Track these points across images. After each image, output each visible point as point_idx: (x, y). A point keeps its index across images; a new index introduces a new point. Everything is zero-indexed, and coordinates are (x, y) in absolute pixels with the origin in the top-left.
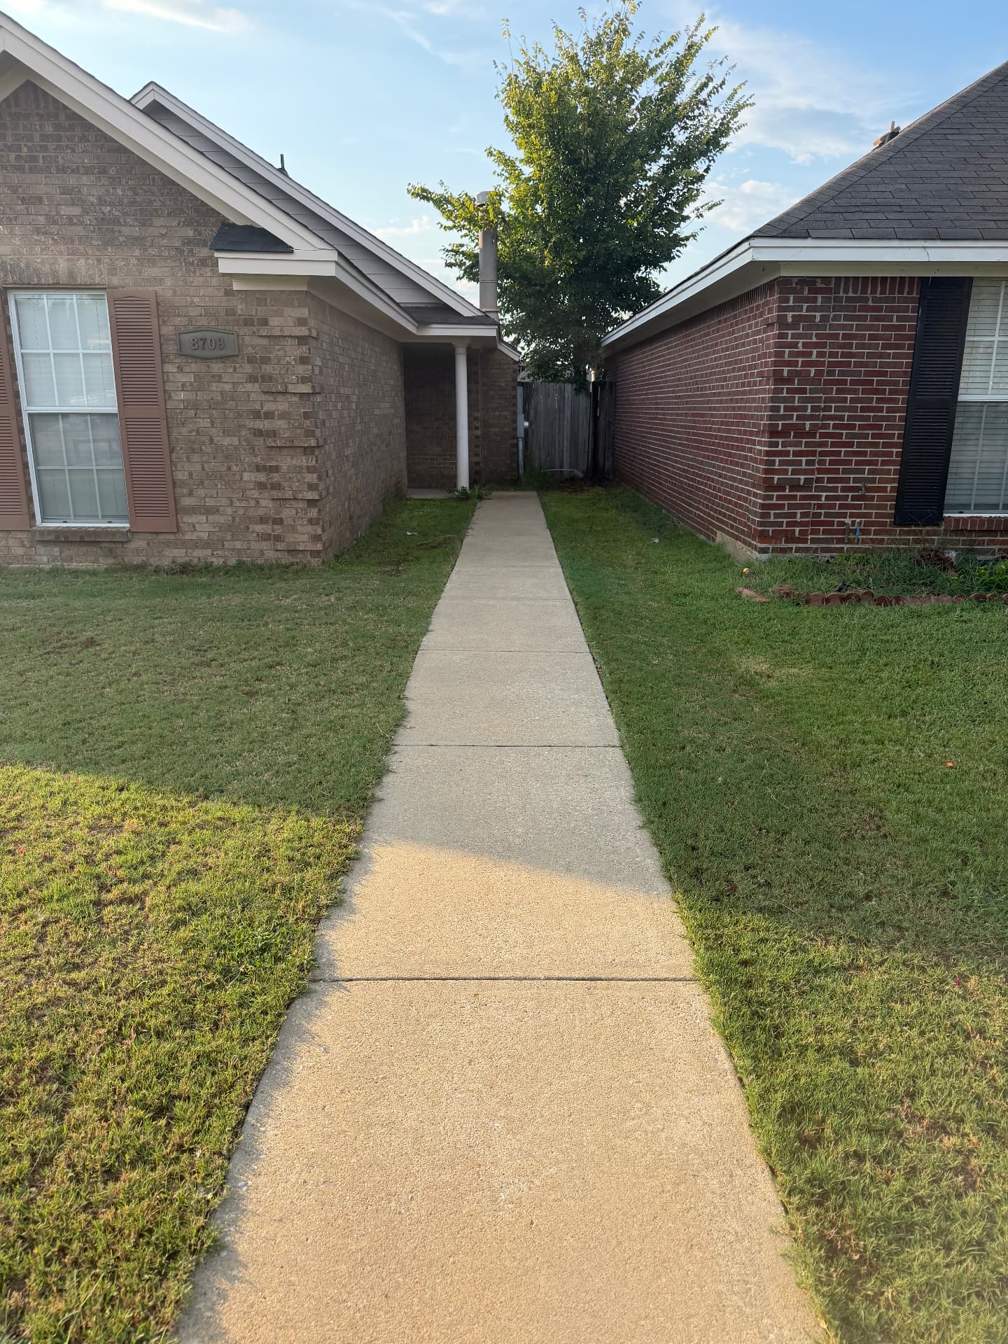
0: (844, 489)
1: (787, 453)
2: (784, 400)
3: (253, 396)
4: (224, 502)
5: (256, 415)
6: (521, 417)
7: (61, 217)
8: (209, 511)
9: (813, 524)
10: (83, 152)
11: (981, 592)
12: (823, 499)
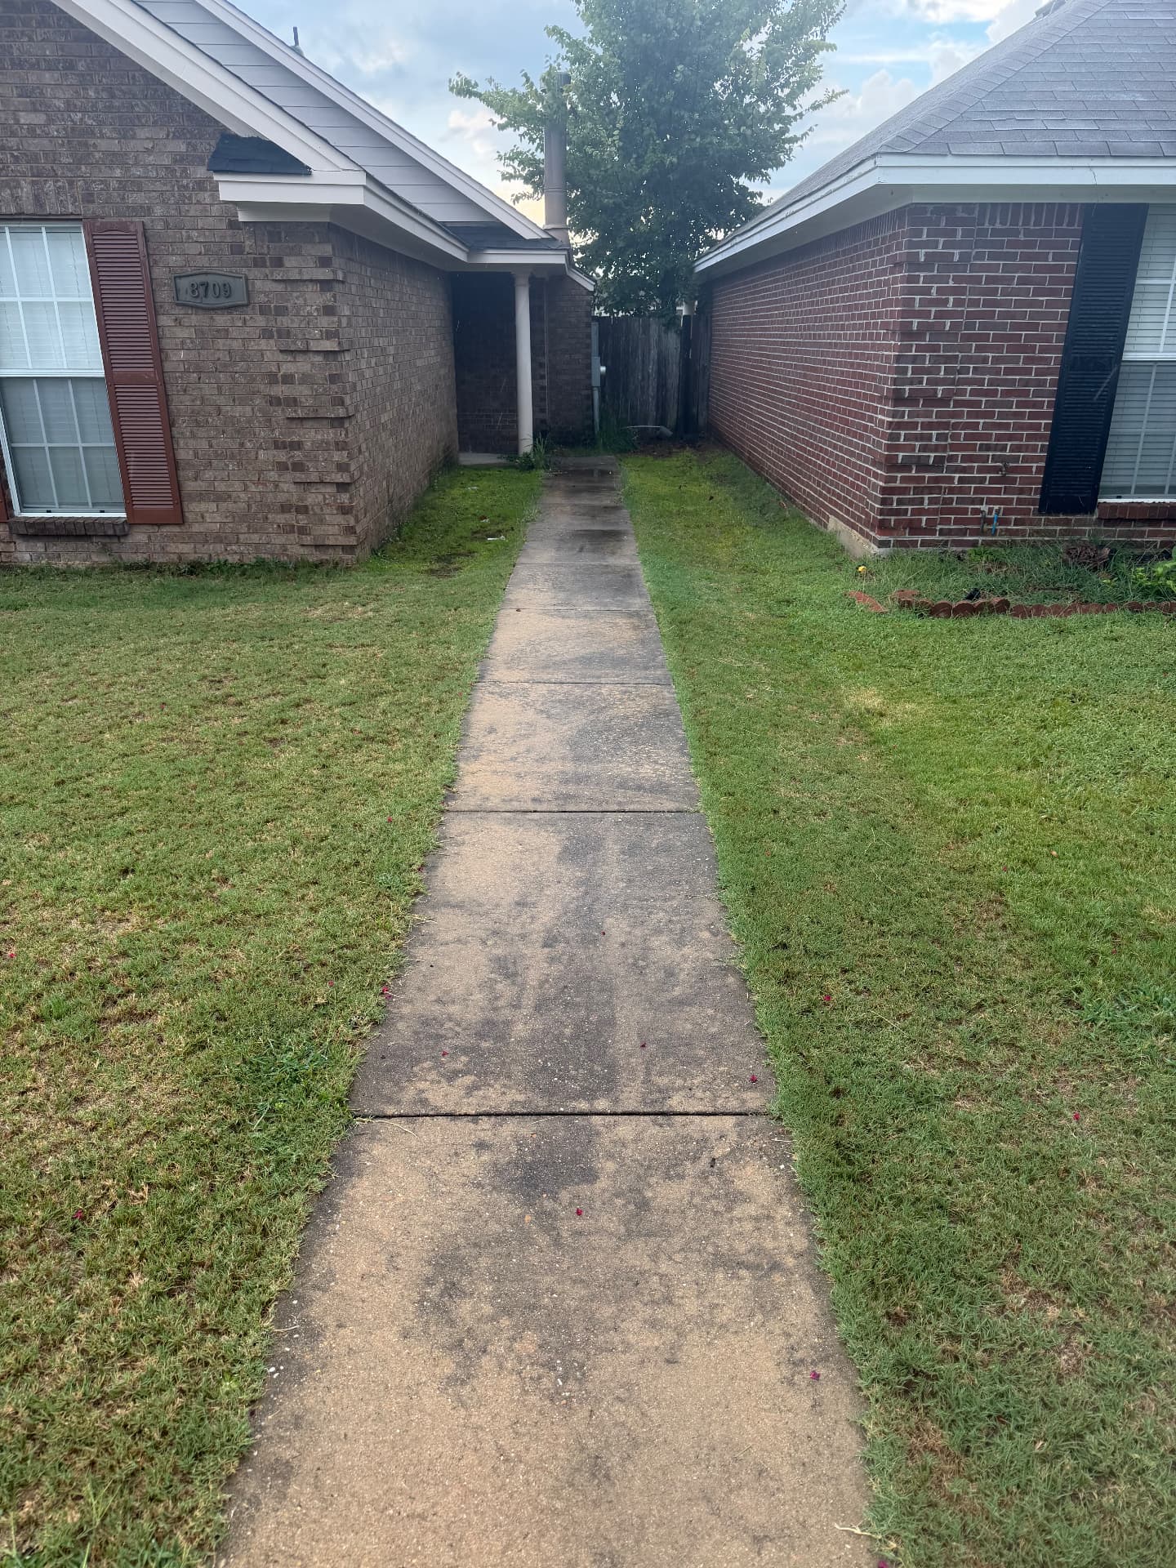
0: (980, 470)
1: (914, 426)
2: (914, 359)
3: (268, 356)
4: (238, 486)
5: (273, 379)
6: (596, 360)
7: (21, 126)
8: (220, 498)
9: (942, 511)
10: (43, 40)
11: (1138, 599)
12: (956, 481)
